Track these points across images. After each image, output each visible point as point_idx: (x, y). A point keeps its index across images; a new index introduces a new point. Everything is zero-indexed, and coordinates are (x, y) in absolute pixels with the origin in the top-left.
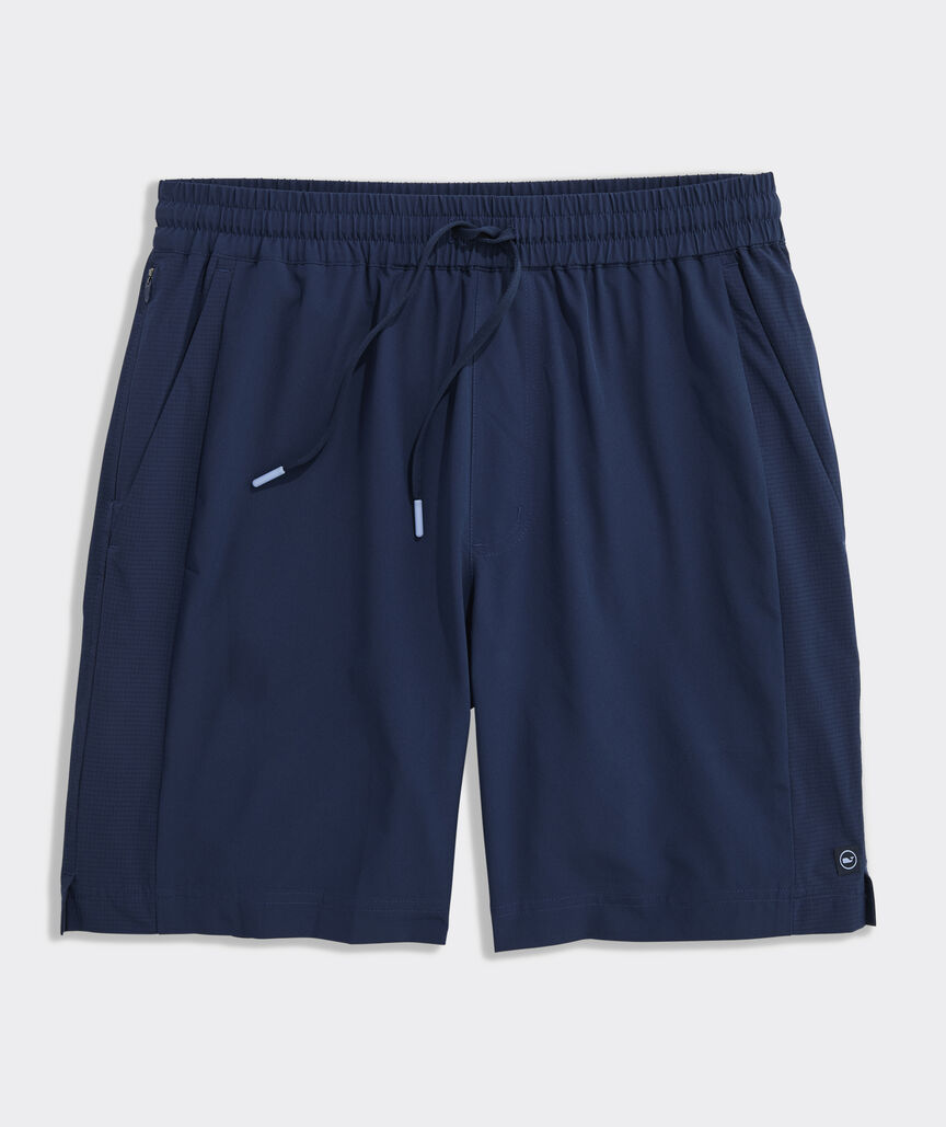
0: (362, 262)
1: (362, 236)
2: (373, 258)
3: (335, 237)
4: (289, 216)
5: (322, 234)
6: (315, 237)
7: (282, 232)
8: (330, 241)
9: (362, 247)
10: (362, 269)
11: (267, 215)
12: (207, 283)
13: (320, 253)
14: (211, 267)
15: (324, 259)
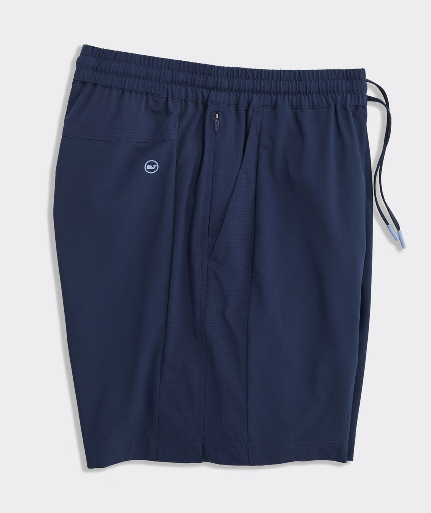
0: (333, 105)
1: (331, 91)
2: (339, 103)
3: (317, 93)
4: (292, 84)
5: (310, 92)
6: (306, 93)
7: (288, 92)
8: (314, 95)
9: (332, 98)
10: (333, 109)
11: (280, 84)
12: (249, 121)
13: (309, 103)
14: (251, 113)
15: (311, 105)
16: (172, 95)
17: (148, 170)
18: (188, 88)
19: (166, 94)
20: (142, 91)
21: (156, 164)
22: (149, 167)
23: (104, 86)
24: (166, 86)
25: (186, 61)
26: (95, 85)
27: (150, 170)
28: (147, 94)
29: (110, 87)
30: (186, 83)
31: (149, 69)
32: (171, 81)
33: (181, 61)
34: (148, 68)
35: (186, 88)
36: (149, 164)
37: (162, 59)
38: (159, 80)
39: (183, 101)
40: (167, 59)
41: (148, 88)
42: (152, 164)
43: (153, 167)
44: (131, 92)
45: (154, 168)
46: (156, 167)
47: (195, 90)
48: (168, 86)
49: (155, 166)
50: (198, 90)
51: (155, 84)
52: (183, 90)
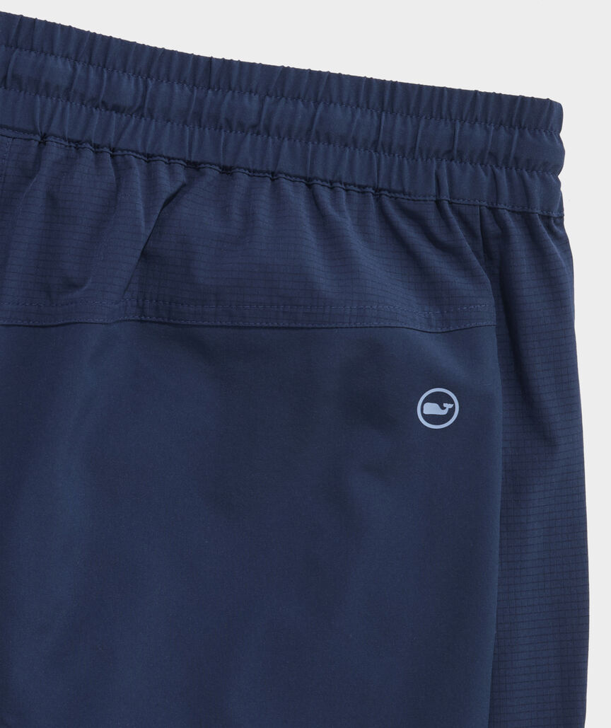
16: (451, 192)
17: (426, 417)
18: (497, 170)
19: (434, 191)
20: (363, 183)
21: (452, 402)
22: (432, 409)
23: (253, 172)
24: (435, 168)
25: (491, 91)
26: (227, 171)
27: (432, 418)
28: (378, 191)
29: (273, 174)
30: (494, 156)
31: (383, 117)
32: (450, 152)
33: (476, 94)
34: (380, 117)
35: (493, 170)
36: (430, 399)
37: (421, 88)
38: (413, 148)
39: (486, 211)
40: (434, 88)
41: (381, 177)
42: (439, 399)
43: (443, 408)
44: (332, 188)
45: (445, 412)
46: (452, 411)
47: (522, 177)
48: (439, 166)
49: (448, 406)
50: (532, 176)
51: (401, 165)
52: (485, 179)
